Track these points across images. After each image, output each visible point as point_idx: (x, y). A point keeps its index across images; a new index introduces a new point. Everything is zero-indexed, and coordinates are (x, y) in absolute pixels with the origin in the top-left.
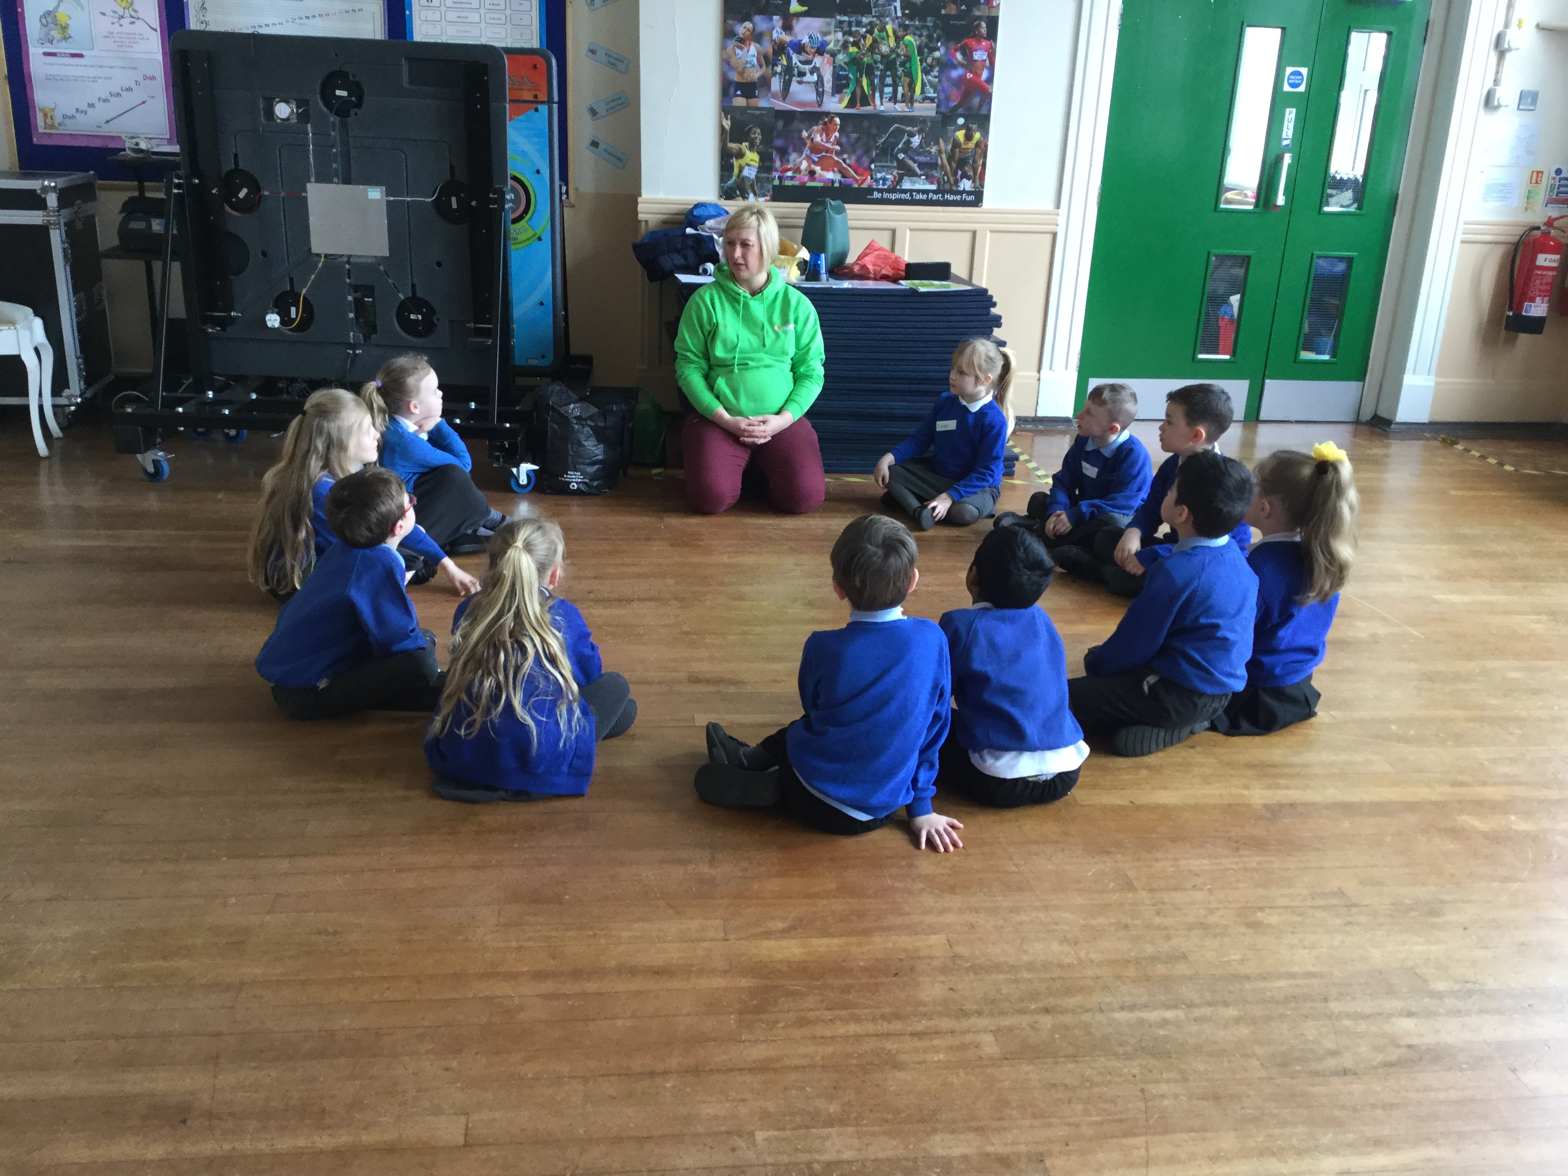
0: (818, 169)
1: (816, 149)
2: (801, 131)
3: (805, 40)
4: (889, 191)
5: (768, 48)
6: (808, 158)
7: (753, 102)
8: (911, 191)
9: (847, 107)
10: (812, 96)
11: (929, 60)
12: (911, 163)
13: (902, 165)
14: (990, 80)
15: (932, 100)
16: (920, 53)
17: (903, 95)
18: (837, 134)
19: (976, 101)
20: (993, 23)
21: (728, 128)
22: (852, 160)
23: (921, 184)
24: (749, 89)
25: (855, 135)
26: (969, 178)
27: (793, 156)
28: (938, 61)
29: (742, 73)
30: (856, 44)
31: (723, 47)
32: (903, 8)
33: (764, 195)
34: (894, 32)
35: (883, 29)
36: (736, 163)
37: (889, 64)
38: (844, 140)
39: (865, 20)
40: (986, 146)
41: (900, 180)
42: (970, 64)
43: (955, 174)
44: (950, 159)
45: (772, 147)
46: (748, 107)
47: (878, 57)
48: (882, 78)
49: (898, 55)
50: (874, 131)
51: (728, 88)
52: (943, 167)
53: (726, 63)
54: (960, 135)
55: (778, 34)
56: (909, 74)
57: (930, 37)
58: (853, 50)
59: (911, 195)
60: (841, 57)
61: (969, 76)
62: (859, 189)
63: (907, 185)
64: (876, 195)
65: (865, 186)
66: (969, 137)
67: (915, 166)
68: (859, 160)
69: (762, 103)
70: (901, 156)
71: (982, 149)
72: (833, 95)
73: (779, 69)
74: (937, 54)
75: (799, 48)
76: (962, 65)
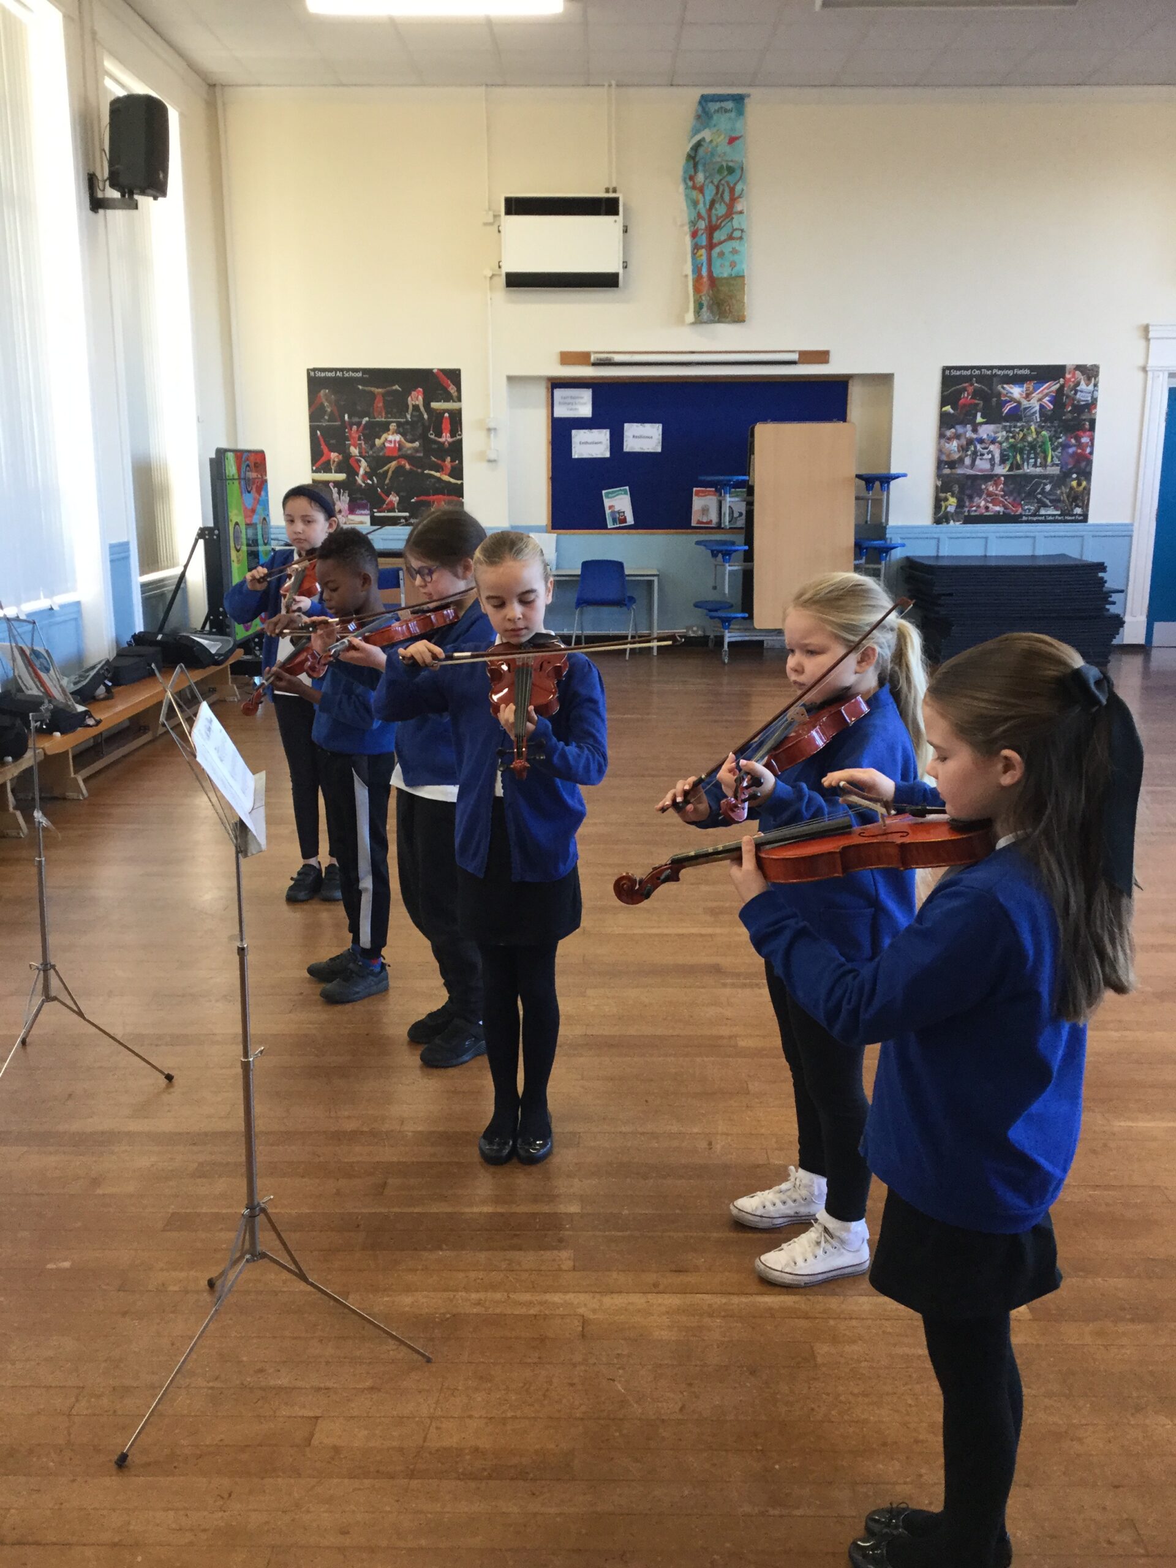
0: (990, 505)
1: (989, 494)
2: (981, 485)
3: (985, 436)
4: (1031, 516)
5: (963, 442)
6: (985, 500)
7: (954, 471)
8: (1045, 515)
9: (1009, 470)
10: (987, 466)
11: (1056, 444)
12: (1045, 500)
13: (1039, 501)
14: (1091, 453)
15: (1057, 465)
16: (1051, 440)
17: (1040, 463)
18: (1002, 486)
19: (1083, 464)
20: (1093, 422)
21: (939, 486)
23: (1051, 511)
24: (952, 464)
25: (1012, 486)
26: (1079, 507)
27: (976, 499)
28: (1061, 444)
29: (949, 455)
30: (1013, 437)
31: (939, 443)
32: (1040, 417)
33: (959, 521)
34: (1036, 430)
35: (1029, 429)
36: (943, 504)
37: (1032, 447)
38: (1006, 489)
39: (1019, 424)
40: (1089, 490)
41: (1038, 510)
42: (1079, 445)
43: (1071, 505)
44: (1068, 497)
46: (951, 474)
47: (1026, 444)
48: (1029, 454)
49: (1038, 442)
50: (1023, 483)
51: (940, 464)
52: (1064, 501)
53: (940, 451)
54: (1074, 483)
55: (970, 434)
56: (1045, 452)
57: (1056, 431)
58: (1012, 440)
59: (1045, 518)
60: (1004, 444)
61: (1079, 451)
62: (1015, 516)
63: (1043, 512)
64: (1024, 518)
65: (1018, 513)
66: (1079, 484)
67: (1048, 502)
68: (1014, 500)
69: (960, 471)
70: (1039, 496)
71: (1087, 491)
73: (969, 453)
74: (1060, 440)
75: (981, 441)
76: (1074, 446)
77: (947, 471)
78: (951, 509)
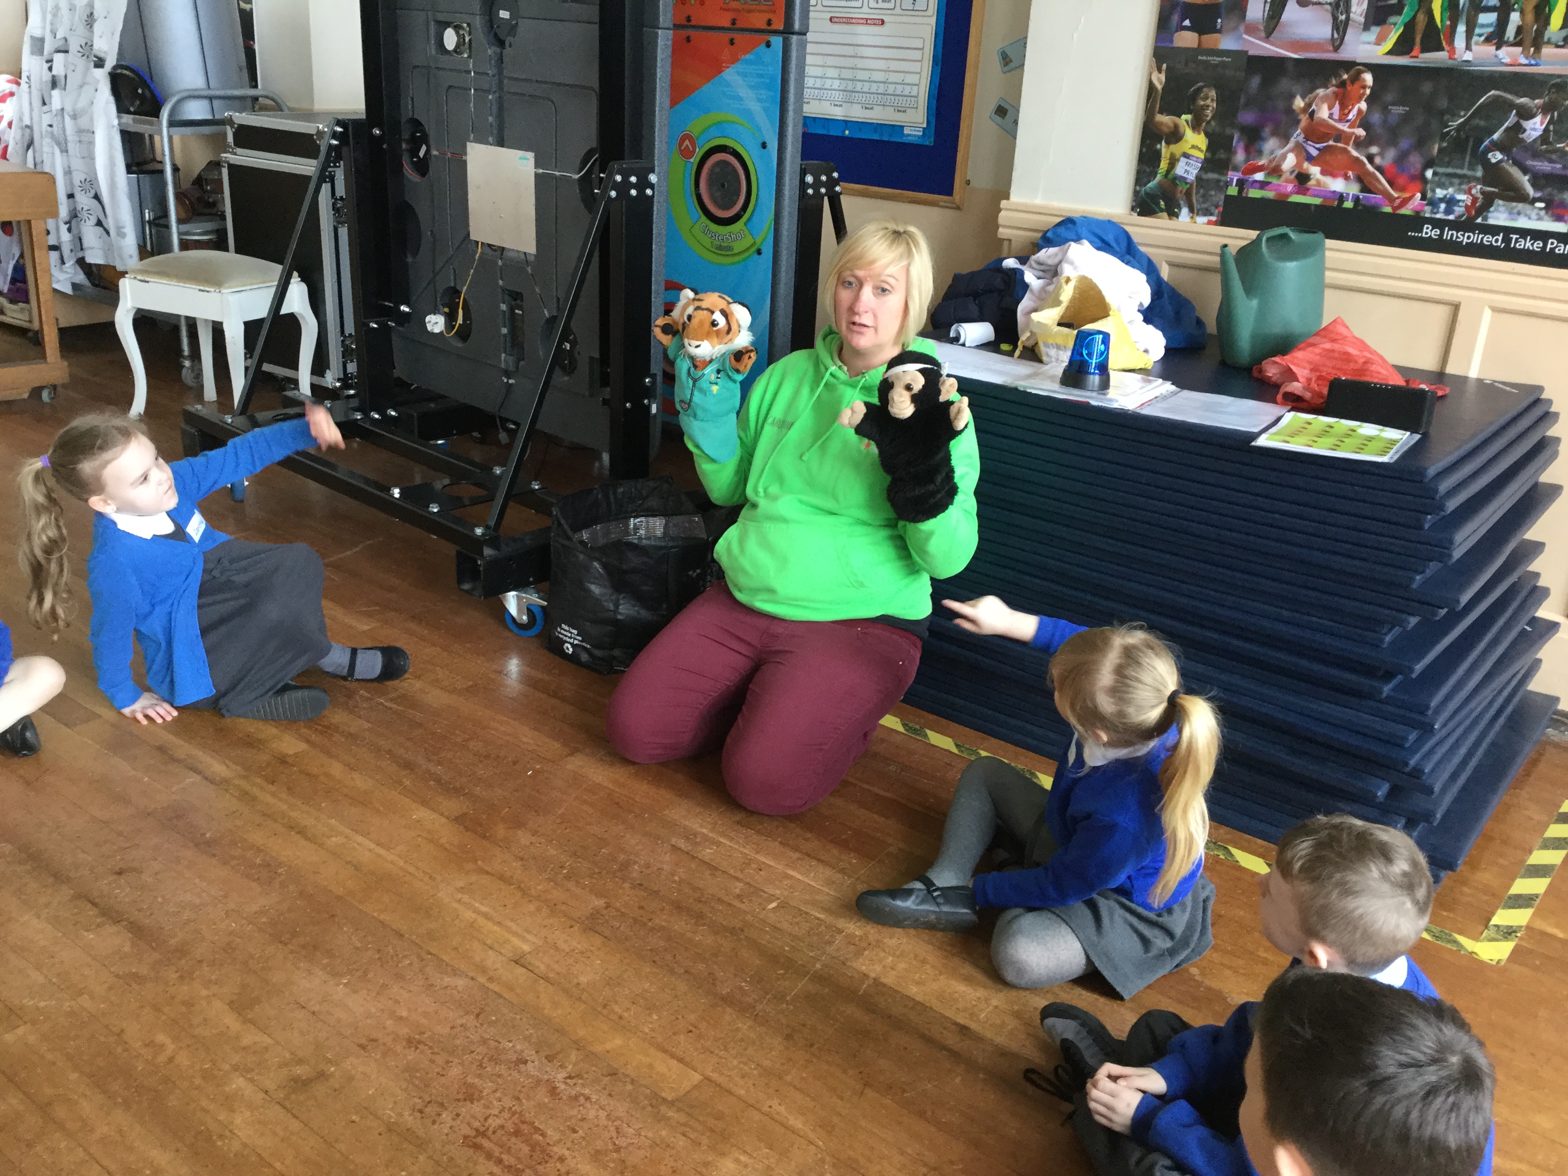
2: (1292, 97)
4: (1456, 225)
6: (1299, 149)
7: (1210, 40)
8: (1507, 231)
9: (1390, 53)
10: (1322, 30)
12: (1515, 172)
17: (1519, 30)
18: (1363, 105)
21: (1159, 87)
22: (1387, 158)
23: (1534, 219)
24: (1205, 16)
25: (1400, 110)
27: (1270, 144)
33: (1207, 212)
36: (1165, 150)
38: (1376, 118)
41: (1485, 207)
45: (1233, 125)
46: (1200, 50)
50: (1443, 103)
51: (1170, 14)
59: (1507, 240)
62: (1393, 216)
63: (1499, 216)
64: (1428, 231)
65: (1406, 211)
67: (1525, 181)
68: (1401, 158)
69: (1227, 43)
72: (1366, 27)
77: (1187, 39)
78: (1187, 170)
